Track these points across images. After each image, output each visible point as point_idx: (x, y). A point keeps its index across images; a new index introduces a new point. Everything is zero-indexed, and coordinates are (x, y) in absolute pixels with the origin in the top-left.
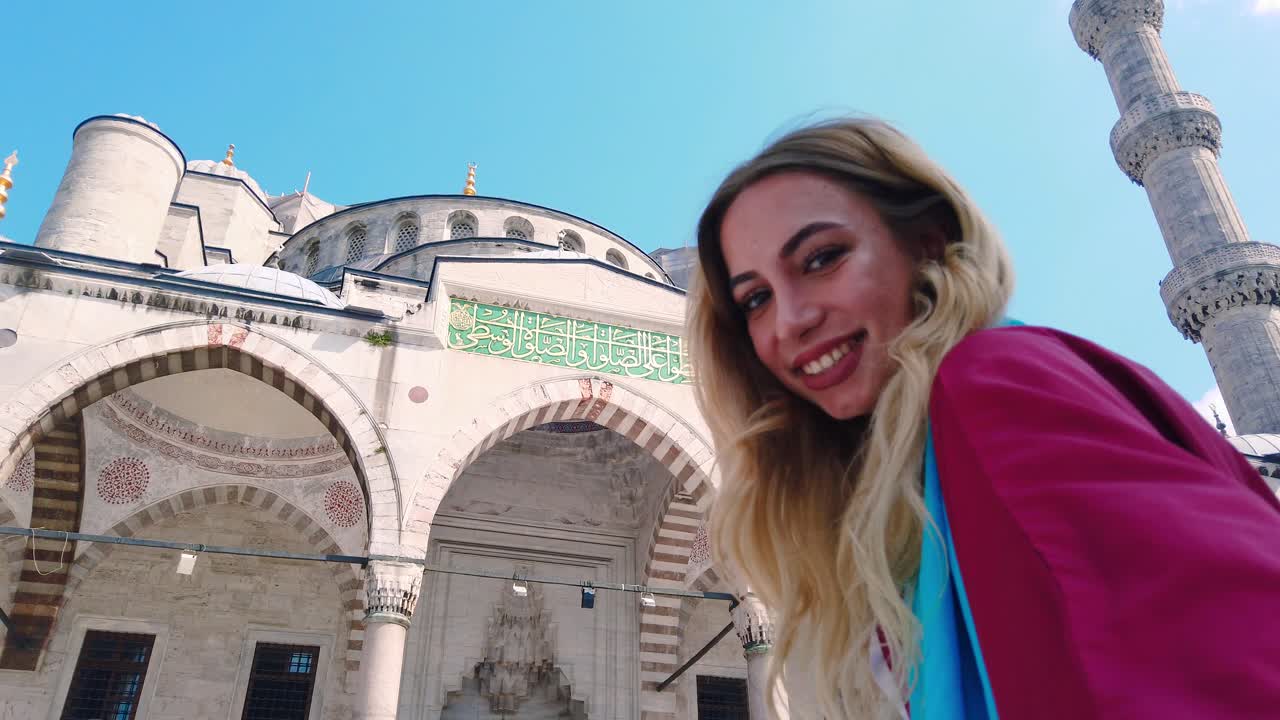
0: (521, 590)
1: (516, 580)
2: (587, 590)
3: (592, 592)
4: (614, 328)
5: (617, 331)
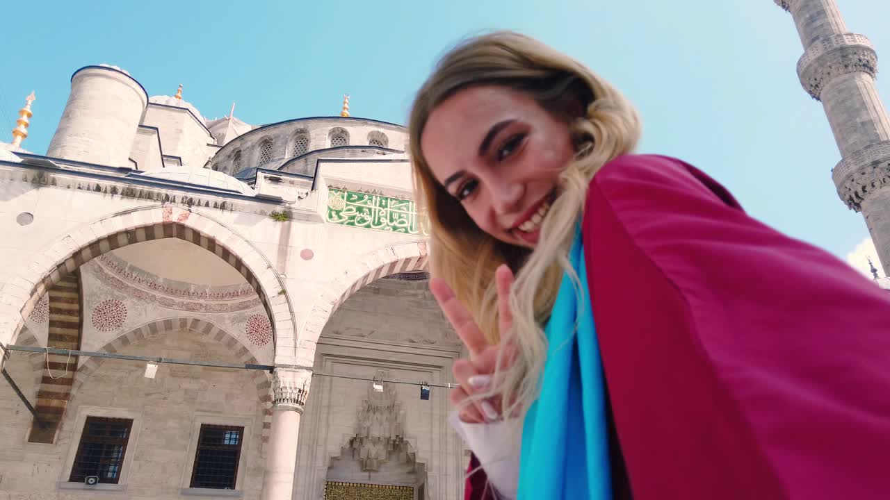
0: (379, 388)
1: (375, 380)
2: (424, 388)
3: (428, 389)
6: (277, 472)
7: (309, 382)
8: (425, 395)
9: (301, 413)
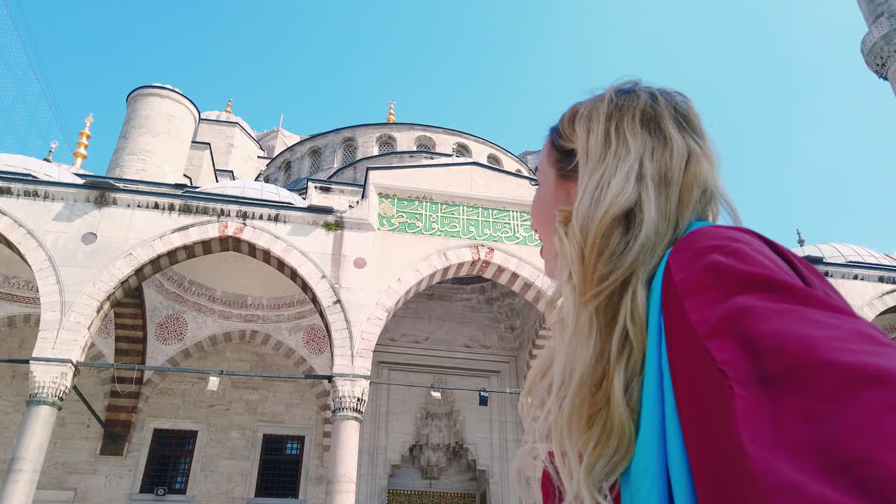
0: (437, 395)
1: (432, 387)
2: (482, 394)
3: (486, 395)
4: (493, 210)
5: (495, 211)
6: (339, 481)
7: (367, 391)
8: (483, 401)
9: (361, 422)
